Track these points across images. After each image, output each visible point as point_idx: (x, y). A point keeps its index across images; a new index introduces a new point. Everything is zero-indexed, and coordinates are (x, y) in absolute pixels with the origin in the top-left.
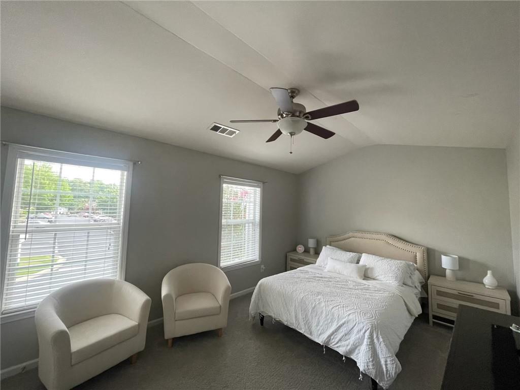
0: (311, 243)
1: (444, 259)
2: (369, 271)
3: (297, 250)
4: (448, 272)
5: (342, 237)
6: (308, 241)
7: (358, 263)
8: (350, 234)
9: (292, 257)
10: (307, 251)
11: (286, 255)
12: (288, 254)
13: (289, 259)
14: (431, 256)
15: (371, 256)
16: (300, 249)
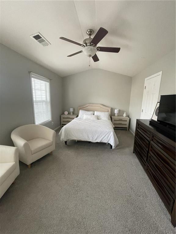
0: (71, 110)
1: (116, 110)
2: (99, 117)
3: (65, 113)
4: (116, 114)
5: (85, 106)
6: (70, 109)
7: (94, 114)
8: (88, 105)
9: (64, 117)
10: (69, 114)
11: (60, 117)
12: (61, 116)
13: (62, 118)
14: (112, 110)
15: (98, 112)
16: (66, 113)
